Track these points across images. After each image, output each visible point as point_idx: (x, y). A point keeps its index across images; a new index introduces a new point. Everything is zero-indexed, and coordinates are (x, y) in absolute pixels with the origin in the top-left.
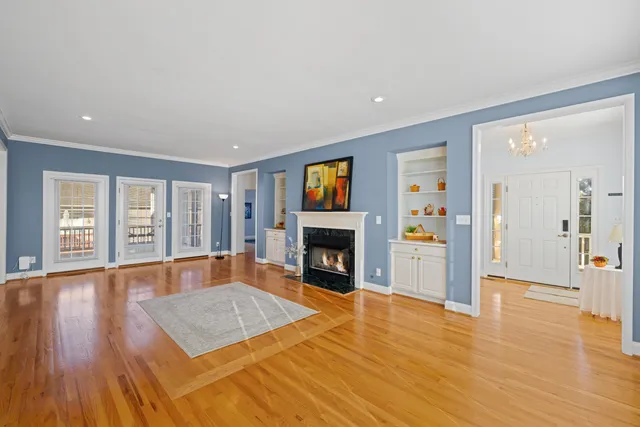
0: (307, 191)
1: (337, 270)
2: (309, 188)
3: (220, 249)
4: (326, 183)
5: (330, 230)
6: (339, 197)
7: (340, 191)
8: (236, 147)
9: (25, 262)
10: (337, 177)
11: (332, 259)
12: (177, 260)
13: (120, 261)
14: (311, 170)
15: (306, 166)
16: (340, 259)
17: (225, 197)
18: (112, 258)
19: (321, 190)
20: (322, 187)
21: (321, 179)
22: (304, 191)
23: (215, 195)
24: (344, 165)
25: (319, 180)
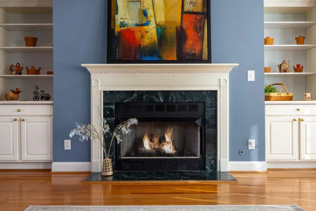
0: (118, 29)
2: (122, 24)
4: (161, 19)
5: (166, 94)
6: (190, 42)
7: (191, 33)
10: (183, 12)
19: (152, 30)
20: (152, 26)
21: (150, 12)
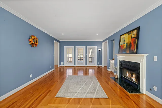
0: (120, 45)
1: (133, 80)
2: (121, 44)
3: (99, 65)
4: (127, 42)
5: (129, 62)
6: (132, 47)
7: (133, 44)
8: (97, 34)
9: (62, 63)
10: (132, 38)
11: (130, 75)
12: (88, 66)
13: (77, 65)
14: (122, 37)
15: (120, 36)
16: (134, 76)
17: (100, 50)
18: (75, 64)
19: (125, 44)
20: (125, 43)
21: (125, 40)
22: (119, 46)
23: (97, 49)
24: (135, 32)
25: (124, 41)
